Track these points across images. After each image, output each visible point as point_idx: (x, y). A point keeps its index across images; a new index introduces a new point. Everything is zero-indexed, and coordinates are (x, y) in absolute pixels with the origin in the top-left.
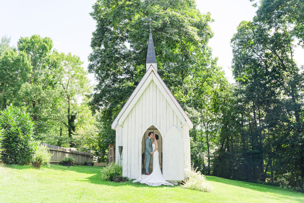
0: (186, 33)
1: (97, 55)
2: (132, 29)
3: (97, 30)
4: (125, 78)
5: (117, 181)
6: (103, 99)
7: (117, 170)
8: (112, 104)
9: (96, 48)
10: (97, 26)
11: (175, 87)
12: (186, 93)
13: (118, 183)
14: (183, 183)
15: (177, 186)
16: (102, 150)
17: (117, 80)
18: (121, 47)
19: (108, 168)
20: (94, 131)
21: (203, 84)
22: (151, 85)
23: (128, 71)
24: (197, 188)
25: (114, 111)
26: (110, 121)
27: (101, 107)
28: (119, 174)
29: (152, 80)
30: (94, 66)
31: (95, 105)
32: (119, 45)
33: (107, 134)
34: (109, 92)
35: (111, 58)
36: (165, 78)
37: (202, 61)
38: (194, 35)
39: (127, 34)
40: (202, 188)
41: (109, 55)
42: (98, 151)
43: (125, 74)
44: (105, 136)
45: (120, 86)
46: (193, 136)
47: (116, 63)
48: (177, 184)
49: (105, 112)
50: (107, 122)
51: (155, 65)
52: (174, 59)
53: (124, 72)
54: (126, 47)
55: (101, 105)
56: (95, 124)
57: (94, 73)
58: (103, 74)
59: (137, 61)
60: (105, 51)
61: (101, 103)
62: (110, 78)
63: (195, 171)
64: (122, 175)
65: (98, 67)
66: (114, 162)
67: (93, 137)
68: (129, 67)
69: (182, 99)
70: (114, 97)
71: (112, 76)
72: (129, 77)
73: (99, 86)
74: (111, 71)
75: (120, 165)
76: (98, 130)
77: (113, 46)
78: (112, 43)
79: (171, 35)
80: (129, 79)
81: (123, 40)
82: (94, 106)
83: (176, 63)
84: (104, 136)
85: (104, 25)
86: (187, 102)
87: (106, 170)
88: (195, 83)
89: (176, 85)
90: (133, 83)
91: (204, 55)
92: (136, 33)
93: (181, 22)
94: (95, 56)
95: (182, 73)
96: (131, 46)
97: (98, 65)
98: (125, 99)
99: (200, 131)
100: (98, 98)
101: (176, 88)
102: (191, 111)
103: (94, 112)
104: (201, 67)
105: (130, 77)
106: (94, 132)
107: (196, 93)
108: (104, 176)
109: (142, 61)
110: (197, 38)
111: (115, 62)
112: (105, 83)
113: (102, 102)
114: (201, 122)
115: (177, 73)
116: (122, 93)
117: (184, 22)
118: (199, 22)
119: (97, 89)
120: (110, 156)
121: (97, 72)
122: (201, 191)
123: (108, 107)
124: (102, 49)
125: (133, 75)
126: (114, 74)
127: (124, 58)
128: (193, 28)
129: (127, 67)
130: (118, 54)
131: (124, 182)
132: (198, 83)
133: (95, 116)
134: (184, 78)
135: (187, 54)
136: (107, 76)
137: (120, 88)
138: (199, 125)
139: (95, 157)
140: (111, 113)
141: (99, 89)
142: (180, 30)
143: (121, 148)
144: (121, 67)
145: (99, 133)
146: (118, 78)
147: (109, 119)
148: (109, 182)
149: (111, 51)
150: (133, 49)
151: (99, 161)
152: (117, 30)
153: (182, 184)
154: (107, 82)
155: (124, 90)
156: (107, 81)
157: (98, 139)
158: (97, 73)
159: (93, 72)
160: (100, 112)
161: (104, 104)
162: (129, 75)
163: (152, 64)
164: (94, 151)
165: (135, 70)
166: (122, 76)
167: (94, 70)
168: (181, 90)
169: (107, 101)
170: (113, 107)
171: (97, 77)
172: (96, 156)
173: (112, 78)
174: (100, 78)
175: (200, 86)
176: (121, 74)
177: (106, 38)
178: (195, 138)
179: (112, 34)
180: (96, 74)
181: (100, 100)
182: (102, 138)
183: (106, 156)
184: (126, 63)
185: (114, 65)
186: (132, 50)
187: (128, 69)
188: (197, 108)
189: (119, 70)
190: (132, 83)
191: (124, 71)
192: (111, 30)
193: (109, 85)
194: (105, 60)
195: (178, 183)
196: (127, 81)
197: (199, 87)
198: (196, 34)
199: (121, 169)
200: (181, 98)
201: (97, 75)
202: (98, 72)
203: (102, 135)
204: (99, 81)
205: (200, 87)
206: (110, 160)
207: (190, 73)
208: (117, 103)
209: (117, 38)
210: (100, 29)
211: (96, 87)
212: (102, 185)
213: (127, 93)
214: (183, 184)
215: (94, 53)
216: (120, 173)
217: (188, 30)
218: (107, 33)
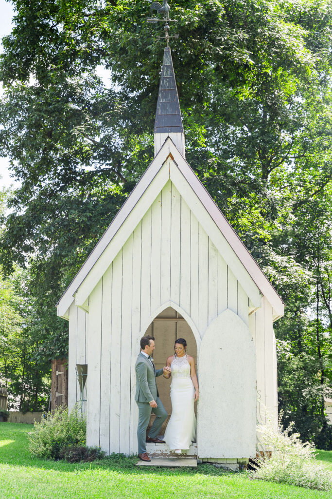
0: (272, 42)
1: (17, 104)
2: (116, 30)
3: (16, 31)
4: (97, 172)
5: (71, 458)
6: (35, 232)
7: (72, 431)
8: (61, 247)
9: (14, 84)
10: (16, 19)
11: (241, 197)
12: (271, 213)
13: (73, 464)
14: (254, 466)
15: (236, 472)
16: (33, 379)
17: (75, 178)
18: (86, 83)
19: (47, 423)
20: (10, 322)
21: (325, 188)
22: (167, 196)
23: (105, 151)
24: (289, 479)
25: (65, 265)
26: (55, 293)
27: (29, 254)
28: (77, 441)
29: (170, 182)
30: (8, 136)
31: (11, 247)
32: (79, 74)
33: (45, 332)
34: (51, 210)
35: (57, 114)
36: (211, 171)
37: (321, 123)
38: (294, 48)
39: (102, 44)
40: (303, 478)
41: (50, 104)
42: (20, 380)
43: (97, 161)
44: (40, 339)
45: (83, 196)
46: (292, 339)
47: (72, 128)
48: (235, 467)
49: (40, 268)
50: (47, 297)
51: (178, 137)
52: (239, 116)
53: (95, 154)
54: (99, 82)
55: (29, 249)
56: (11, 304)
57: (8, 156)
58: (33, 159)
59: (131, 122)
60: (38, 92)
61: (28, 242)
62: (56, 170)
63: (286, 432)
64: (85, 443)
65: (20, 140)
66: (64, 408)
67: (5, 339)
68: (108, 138)
69: (260, 231)
70: (66, 226)
71: (60, 165)
72: (110, 169)
73: (22, 195)
74: (58, 150)
75: (79, 417)
76: (19, 319)
77: (62, 78)
78: (58, 69)
79: (229, 48)
80: (109, 174)
81: (91, 60)
82: (9, 252)
83: (246, 129)
84: (38, 337)
85: (36, 18)
86: (276, 242)
87: (42, 430)
88: (300, 186)
89: (242, 193)
90: (121, 184)
91: (325, 106)
92: (129, 43)
93: (258, 9)
94: (10, 108)
95: (262, 158)
96: (115, 79)
97: (19, 134)
98: (96, 232)
99: (314, 325)
100: (20, 229)
101: (243, 199)
102: (285, 267)
103: (8, 269)
104: (318, 139)
105: (112, 169)
106: (10, 327)
107: (304, 214)
108: (35, 447)
109: (146, 122)
110: (303, 55)
111: (69, 127)
112: (40, 186)
113: (31, 241)
114: (318, 298)
115: (249, 158)
116: (89, 214)
117: (267, 9)
118: (312, 9)
119: (16, 202)
120: (54, 395)
121: (17, 153)
122: (302, 486)
123: (49, 255)
124: (32, 88)
125: (119, 162)
126: (66, 160)
127: (95, 114)
128: (291, 25)
129: (102, 140)
130: (79, 103)
131: (91, 460)
132: (309, 186)
133: (13, 279)
134: (269, 172)
135: (275, 104)
136: (46, 164)
137: (82, 201)
138: (312, 307)
139: (11, 397)
140: (56, 272)
141: (23, 203)
142: (256, 34)
143: (83, 370)
144: (85, 139)
145: (25, 329)
146: (77, 170)
147: (52, 288)
148: (50, 463)
149: (58, 95)
150: (120, 87)
151: (25, 408)
152: (74, 30)
153: (250, 468)
154: (47, 182)
155: (95, 206)
156: (44, 179)
157: (19, 345)
158: (16, 157)
159: (6, 153)
160: (25, 268)
161: (36, 245)
162: (108, 162)
163: (172, 135)
164: (9, 380)
165: (127, 147)
166: (88, 164)
167: (8, 148)
168: (256, 206)
169: (46, 238)
170: (63, 253)
171: (16, 169)
172: (15, 396)
173: (61, 170)
174: (26, 171)
175: (315, 193)
176: (86, 160)
177: (44, 55)
178: (299, 343)
179: (61, 44)
180: (14, 159)
181: (27, 234)
182: (32, 344)
183: (43, 395)
184: (99, 127)
185: (66, 134)
186: (118, 88)
187: (105, 146)
188: (307, 258)
189: (81, 149)
190: (118, 185)
191: (94, 152)
192: (57, 31)
193: (53, 191)
194: (40, 119)
195: (238, 465)
196: (104, 180)
197: (312, 196)
198: (301, 45)
199: (84, 428)
200: (258, 231)
201: (16, 162)
202: (21, 153)
203: (32, 334)
204: (22, 180)
205: (315, 196)
206: (54, 404)
207: (286, 157)
208: (73, 242)
209: (74, 54)
210: (24, 28)
211: (14, 197)
212: (30, 467)
213: (102, 214)
214: (254, 469)
215: (8, 99)
216: (79, 438)
217: (278, 32)
218: (44, 41)
